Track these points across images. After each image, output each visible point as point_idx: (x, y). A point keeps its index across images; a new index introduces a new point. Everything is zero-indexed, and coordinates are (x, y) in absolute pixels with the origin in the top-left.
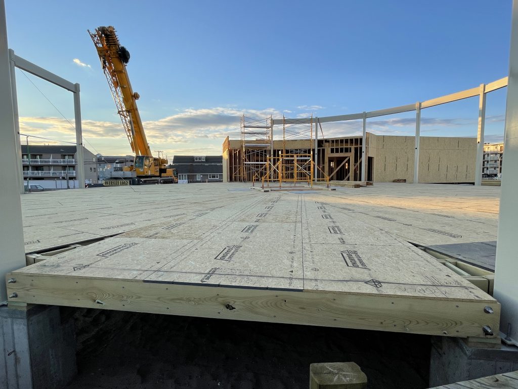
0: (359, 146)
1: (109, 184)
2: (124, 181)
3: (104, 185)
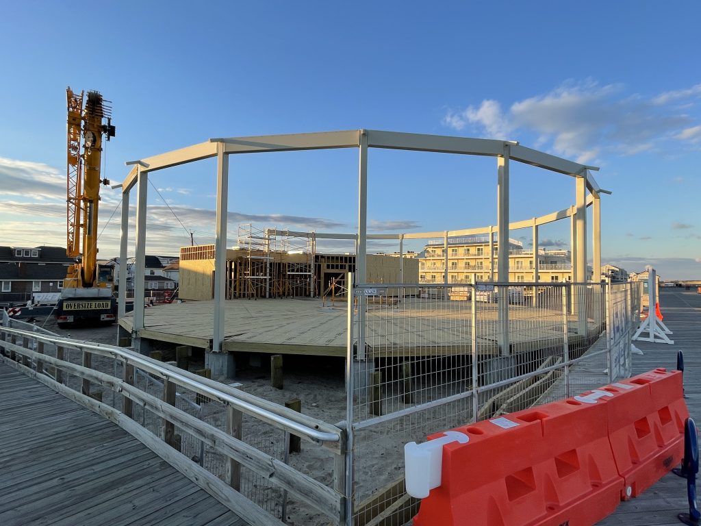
0: (352, 264)
1: (73, 307)
2: (101, 303)
3: (65, 309)
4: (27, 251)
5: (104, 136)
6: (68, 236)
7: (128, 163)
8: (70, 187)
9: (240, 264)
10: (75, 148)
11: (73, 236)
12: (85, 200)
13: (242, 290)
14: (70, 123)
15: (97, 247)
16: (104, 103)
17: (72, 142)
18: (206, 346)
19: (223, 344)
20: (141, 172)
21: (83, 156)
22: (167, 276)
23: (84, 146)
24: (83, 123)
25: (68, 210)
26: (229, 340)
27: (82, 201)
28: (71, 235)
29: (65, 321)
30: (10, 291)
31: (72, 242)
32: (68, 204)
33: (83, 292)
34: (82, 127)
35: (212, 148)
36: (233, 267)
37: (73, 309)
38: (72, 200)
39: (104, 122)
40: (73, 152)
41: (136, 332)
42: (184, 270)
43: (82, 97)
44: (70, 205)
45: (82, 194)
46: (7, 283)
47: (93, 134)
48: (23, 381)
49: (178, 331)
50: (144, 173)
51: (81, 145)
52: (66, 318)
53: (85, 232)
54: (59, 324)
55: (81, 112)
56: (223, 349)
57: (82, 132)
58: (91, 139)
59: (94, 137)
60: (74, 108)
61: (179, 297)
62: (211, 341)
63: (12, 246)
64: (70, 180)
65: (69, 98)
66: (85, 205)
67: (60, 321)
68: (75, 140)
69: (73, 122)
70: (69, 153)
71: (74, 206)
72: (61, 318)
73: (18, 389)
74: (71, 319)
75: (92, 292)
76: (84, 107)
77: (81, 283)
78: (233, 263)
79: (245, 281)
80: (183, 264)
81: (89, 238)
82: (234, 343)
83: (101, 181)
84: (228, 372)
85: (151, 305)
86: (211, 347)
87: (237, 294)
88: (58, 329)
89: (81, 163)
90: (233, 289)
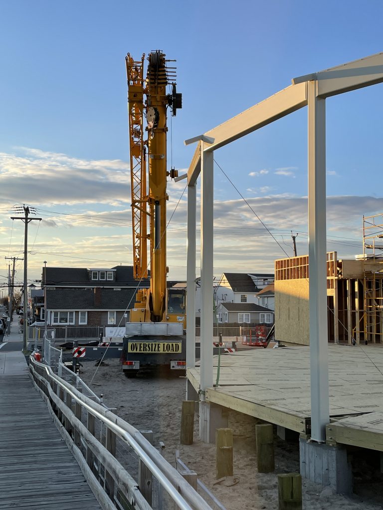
1: (139, 348)
2: (171, 344)
3: (130, 351)
4: (103, 273)
5: (169, 109)
6: (134, 251)
7: (188, 142)
8: (134, 186)
9: (369, 285)
10: (138, 134)
11: (139, 251)
12: (150, 201)
13: (374, 329)
14: (131, 102)
15: (167, 265)
16: (167, 64)
17: (135, 126)
18: (300, 429)
19: (328, 430)
20: (204, 152)
21: (147, 142)
22: (263, 303)
23: (147, 128)
24: (145, 97)
25: (133, 217)
26: (338, 423)
27: (147, 203)
28: (137, 250)
29: (130, 368)
30: (86, 323)
31: (139, 259)
32: (133, 209)
33: (150, 328)
34: (144, 104)
35: (297, 93)
36: (356, 290)
37: (138, 351)
38: (136, 204)
39: (169, 90)
40: (136, 139)
41: (204, 393)
42: (281, 294)
43: (143, 62)
44: (136, 210)
45: (147, 194)
46: (83, 313)
47: (156, 110)
48: (60, 454)
49: (260, 397)
50: (209, 153)
51: (144, 128)
52: (131, 364)
53: (152, 244)
54: (125, 371)
55: (142, 84)
56: (328, 438)
57: (144, 111)
58: (154, 117)
59: (157, 114)
60: (134, 80)
61: (277, 337)
62: (308, 421)
63: (89, 267)
64: (134, 177)
65: (129, 68)
66: (151, 208)
67: (126, 367)
68: (138, 122)
69: (135, 99)
70: (132, 140)
71: (139, 211)
72: (127, 364)
73: (50, 465)
74: (136, 365)
75: (159, 328)
76: (145, 76)
77: (149, 315)
78: (356, 283)
79: (378, 313)
80: (280, 285)
81: (157, 253)
82: (346, 428)
83: (168, 174)
84: (338, 481)
85: (233, 350)
86: (308, 432)
87: (366, 336)
88: (124, 378)
89: (145, 153)
90: (357, 327)
